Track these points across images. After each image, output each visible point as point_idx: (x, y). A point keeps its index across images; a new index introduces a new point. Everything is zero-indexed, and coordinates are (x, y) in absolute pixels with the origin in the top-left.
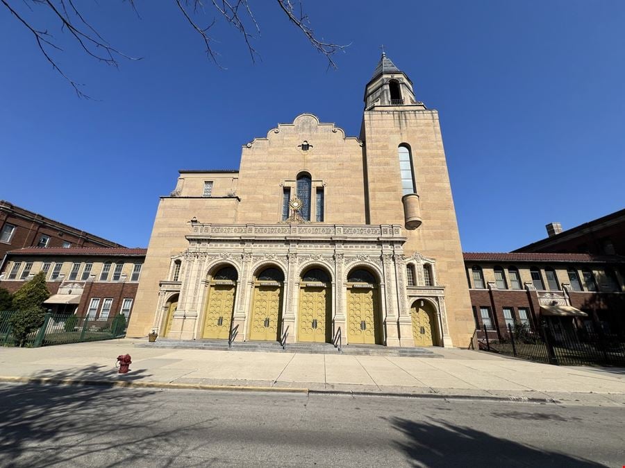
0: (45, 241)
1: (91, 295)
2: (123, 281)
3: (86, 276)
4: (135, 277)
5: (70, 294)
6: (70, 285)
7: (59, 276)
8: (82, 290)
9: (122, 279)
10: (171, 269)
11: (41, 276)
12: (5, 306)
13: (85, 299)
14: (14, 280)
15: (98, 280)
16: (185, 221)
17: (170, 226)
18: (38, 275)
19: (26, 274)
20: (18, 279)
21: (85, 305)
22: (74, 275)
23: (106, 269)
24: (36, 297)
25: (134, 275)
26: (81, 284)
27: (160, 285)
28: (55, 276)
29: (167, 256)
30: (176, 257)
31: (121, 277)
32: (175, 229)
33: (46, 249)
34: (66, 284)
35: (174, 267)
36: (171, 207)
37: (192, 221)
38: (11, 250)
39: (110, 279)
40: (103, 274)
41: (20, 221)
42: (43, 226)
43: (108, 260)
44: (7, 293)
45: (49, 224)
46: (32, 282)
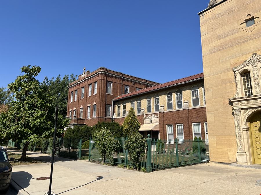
0: (127, 89)
1: (166, 122)
2: (186, 108)
3: (157, 108)
4: (196, 102)
5: (151, 123)
6: (149, 116)
7: (141, 110)
8: (158, 119)
9: (185, 106)
10: (239, 83)
11: (132, 111)
12: (120, 134)
13: (162, 126)
14: (120, 117)
15: (166, 110)
16: (236, 25)
17: (219, 37)
18: (130, 111)
19: (124, 112)
20: (121, 116)
21: (164, 131)
22: (149, 109)
23: (170, 99)
24: (134, 126)
25: (194, 100)
26: (156, 114)
27: (231, 103)
28: (139, 111)
29: (227, 70)
30: (241, 68)
31: (183, 105)
32: (227, 39)
33: (130, 94)
34: (147, 115)
35: (241, 80)
36: (214, 18)
37: (246, 21)
38: (114, 98)
39: (175, 108)
40: (168, 104)
41: (113, 79)
42: (123, 80)
43: (168, 92)
44: (119, 125)
45: (126, 78)
46: (129, 116)
